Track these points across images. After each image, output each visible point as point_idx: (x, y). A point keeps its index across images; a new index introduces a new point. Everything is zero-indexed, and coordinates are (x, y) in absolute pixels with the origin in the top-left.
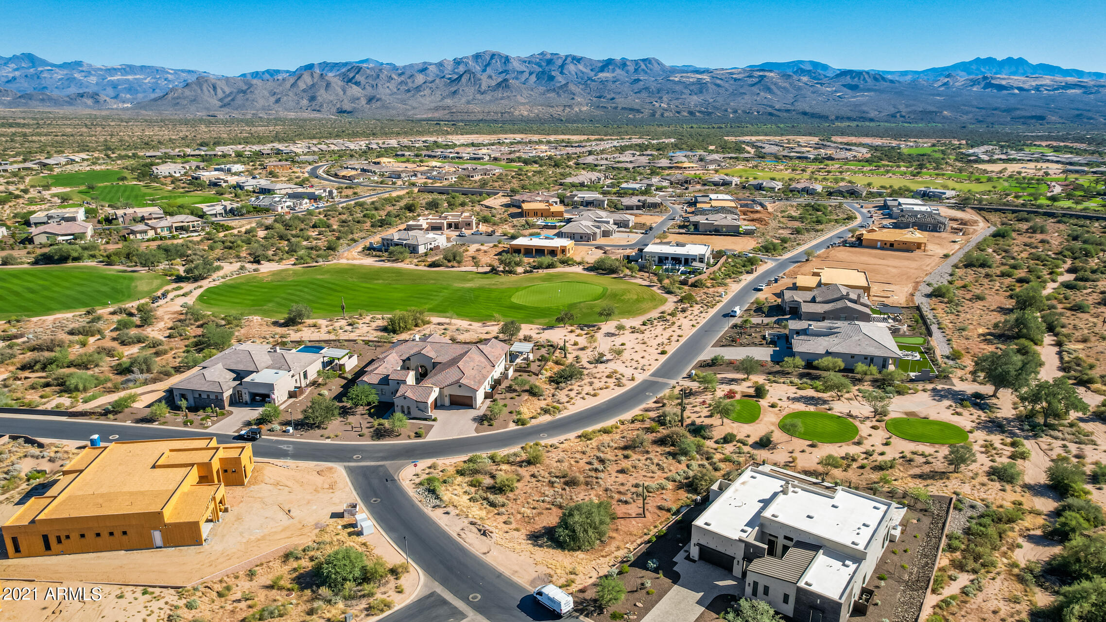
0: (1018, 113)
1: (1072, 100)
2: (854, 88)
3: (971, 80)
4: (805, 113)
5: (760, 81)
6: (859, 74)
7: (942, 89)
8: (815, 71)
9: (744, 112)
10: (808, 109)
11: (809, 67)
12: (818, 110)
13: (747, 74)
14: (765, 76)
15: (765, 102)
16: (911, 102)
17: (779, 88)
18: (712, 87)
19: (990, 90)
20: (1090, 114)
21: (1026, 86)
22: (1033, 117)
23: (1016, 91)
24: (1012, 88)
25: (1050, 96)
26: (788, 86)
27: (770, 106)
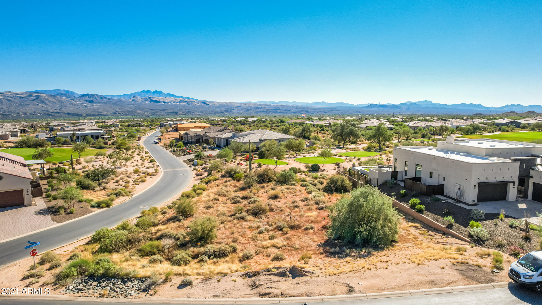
0: (167, 111)
1: (184, 106)
2: (91, 102)
3: (144, 99)
4: (68, 114)
5: (37, 98)
6: (93, 96)
7: (133, 102)
8: (67, 94)
9: (31, 114)
10: (69, 112)
11: (64, 93)
12: (75, 112)
13: (28, 95)
14: (40, 96)
15: (43, 109)
16: (121, 107)
17: (50, 102)
18: (5, 102)
19: (152, 103)
20: (193, 111)
21: (166, 101)
22: (173, 112)
23: (163, 103)
24: (161, 102)
25: (176, 105)
26: (55, 101)
27: (47, 111)
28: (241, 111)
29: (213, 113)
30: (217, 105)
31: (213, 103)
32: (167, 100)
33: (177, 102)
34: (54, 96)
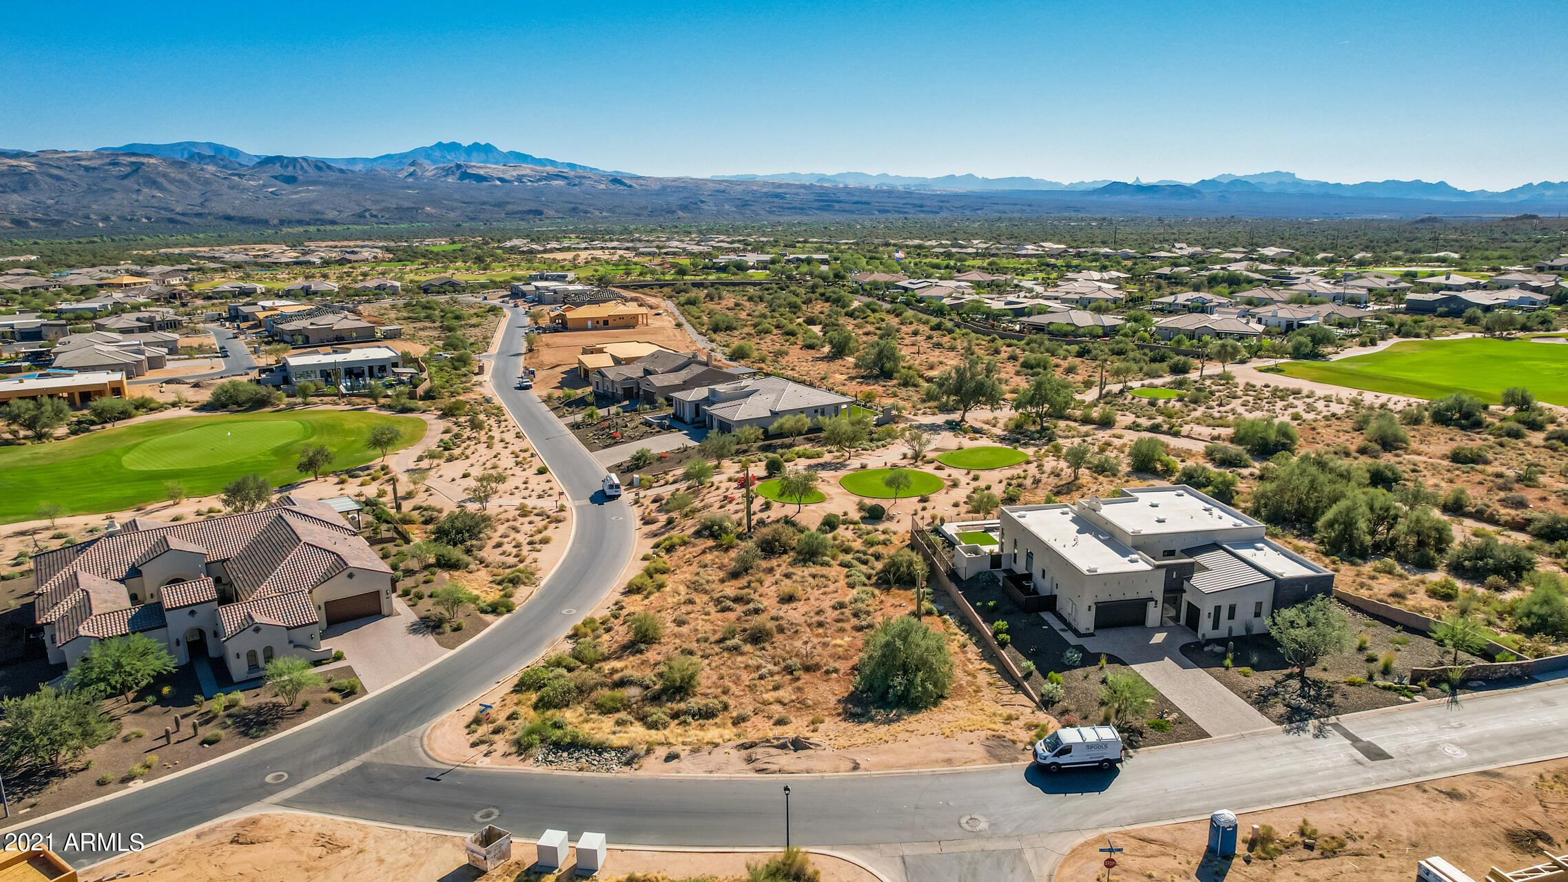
0: (510, 208)
1: (560, 193)
2: (290, 180)
3: (443, 169)
4: (229, 218)
5: (136, 171)
6: (294, 161)
7: (410, 180)
8: (221, 156)
9: (123, 218)
10: (231, 212)
11: (208, 152)
12: (248, 211)
13: (108, 160)
14: (143, 164)
15: (155, 202)
16: (380, 198)
17: (172, 181)
18: (45, 182)
19: (467, 181)
20: (585, 208)
21: (507, 177)
22: (530, 212)
23: (498, 183)
24: (491, 178)
25: (535, 188)
26: (186, 178)
27: (166, 209)
28: (727, 207)
29: (645, 213)
30: (657, 187)
31: (642, 182)
32: (510, 174)
33: (540, 180)
34: (183, 165)
